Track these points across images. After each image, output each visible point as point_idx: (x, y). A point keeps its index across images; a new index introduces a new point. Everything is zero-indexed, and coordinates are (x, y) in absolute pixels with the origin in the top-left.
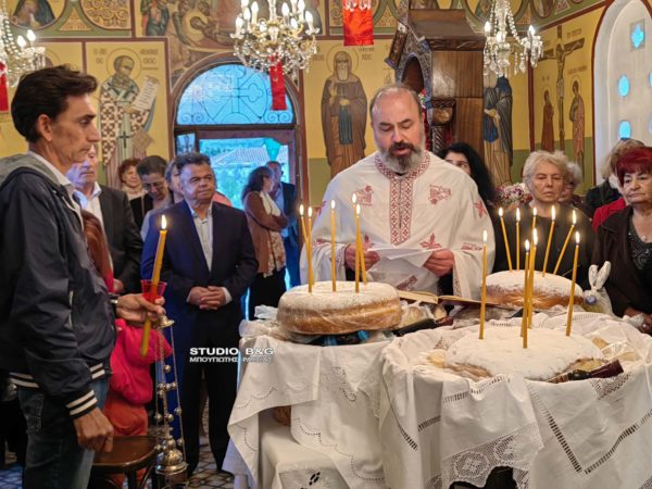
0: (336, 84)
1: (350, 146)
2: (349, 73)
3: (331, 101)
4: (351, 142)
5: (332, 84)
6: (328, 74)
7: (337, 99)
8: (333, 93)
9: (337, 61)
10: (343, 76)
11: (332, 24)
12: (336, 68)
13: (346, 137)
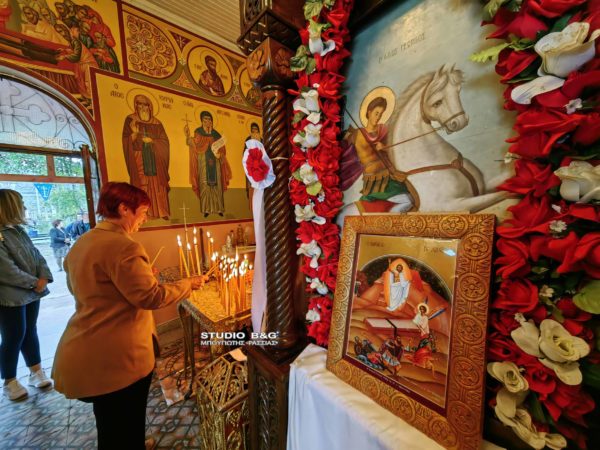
0: (137, 123)
1: (155, 178)
2: (151, 116)
3: (133, 136)
4: (156, 174)
5: (134, 122)
6: (130, 111)
7: (139, 136)
8: (135, 130)
9: (137, 103)
10: (145, 116)
11: (130, 67)
12: (137, 108)
13: (150, 170)
